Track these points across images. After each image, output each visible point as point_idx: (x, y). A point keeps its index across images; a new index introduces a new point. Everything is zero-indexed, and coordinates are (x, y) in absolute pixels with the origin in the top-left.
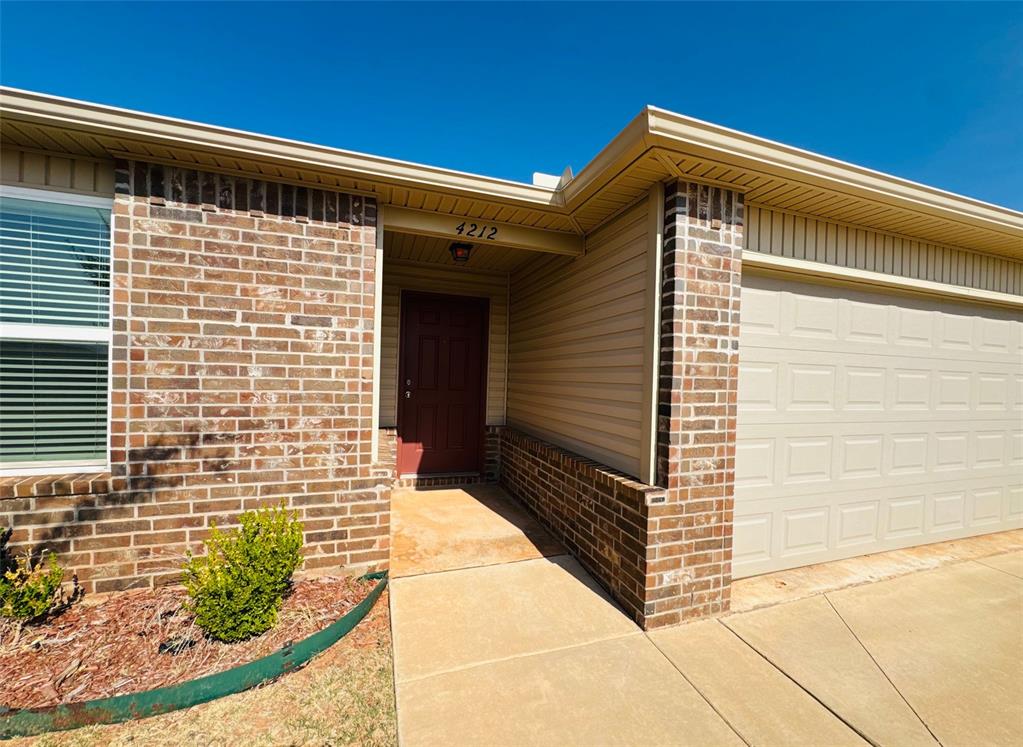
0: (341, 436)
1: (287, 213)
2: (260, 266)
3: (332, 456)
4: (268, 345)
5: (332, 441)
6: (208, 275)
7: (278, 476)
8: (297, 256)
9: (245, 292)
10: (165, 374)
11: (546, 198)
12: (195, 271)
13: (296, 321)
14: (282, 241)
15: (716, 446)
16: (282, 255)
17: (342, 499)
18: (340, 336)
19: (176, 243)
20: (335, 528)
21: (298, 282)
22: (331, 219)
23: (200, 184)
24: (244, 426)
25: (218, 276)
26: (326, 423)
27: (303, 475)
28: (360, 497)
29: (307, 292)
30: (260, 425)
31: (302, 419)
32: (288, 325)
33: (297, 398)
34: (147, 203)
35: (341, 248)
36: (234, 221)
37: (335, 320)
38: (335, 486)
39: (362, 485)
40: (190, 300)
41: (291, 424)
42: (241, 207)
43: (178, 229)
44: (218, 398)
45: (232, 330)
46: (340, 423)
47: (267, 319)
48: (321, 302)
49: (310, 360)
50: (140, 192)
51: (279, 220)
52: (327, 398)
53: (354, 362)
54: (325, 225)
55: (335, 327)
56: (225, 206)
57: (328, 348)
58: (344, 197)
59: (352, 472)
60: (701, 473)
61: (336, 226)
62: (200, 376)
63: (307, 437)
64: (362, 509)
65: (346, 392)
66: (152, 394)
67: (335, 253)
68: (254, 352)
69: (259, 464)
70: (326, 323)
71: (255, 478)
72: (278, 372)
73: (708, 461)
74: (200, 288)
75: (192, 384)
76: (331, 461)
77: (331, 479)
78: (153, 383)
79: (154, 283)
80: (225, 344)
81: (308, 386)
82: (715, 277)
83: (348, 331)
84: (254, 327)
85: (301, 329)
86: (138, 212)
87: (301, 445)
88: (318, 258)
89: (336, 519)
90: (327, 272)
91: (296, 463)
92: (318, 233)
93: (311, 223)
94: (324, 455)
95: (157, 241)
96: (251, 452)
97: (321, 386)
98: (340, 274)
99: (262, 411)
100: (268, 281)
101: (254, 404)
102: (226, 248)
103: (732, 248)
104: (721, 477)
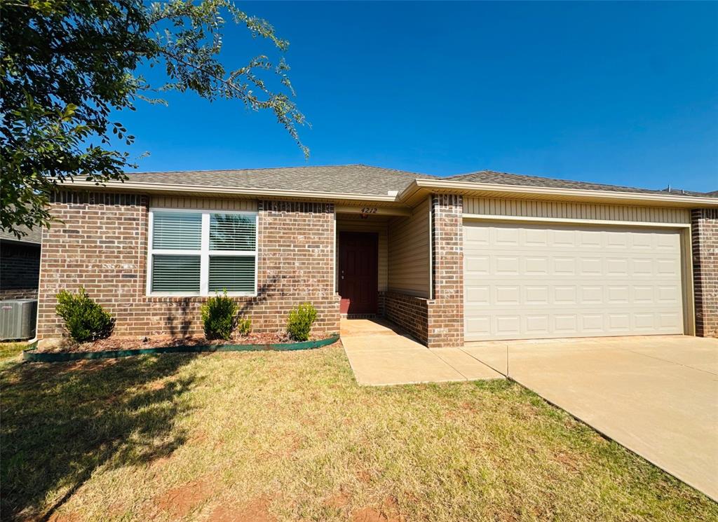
0: (324, 285)
1: (306, 212)
2: (298, 229)
3: (320, 292)
4: (301, 255)
6: (284, 233)
7: (304, 298)
8: (309, 225)
9: (294, 238)
10: (272, 265)
11: (393, 199)
12: (279, 233)
13: (309, 247)
14: (305, 221)
15: (455, 285)
16: (305, 225)
17: (324, 307)
18: (323, 251)
19: (275, 224)
20: (322, 318)
21: (309, 234)
22: (319, 212)
23: (281, 205)
24: (294, 281)
25: (286, 233)
26: (319, 281)
27: (312, 298)
28: (330, 307)
29: (312, 237)
30: (298, 281)
32: (307, 248)
33: (310, 272)
34: (267, 212)
35: (323, 222)
36: (290, 216)
37: (321, 246)
39: (330, 303)
40: (279, 241)
41: (308, 281)
42: (293, 211)
43: (276, 219)
44: (286, 272)
45: (290, 250)
46: (323, 281)
47: (300, 246)
48: (317, 240)
49: (314, 260)
50: (265, 210)
51: (304, 214)
52: (319, 272)
53: (327, 260)
55: (321, 248)
56: (288, 211)
57: (319, 255)
58: (323, 204)
59: (327, 298)
60: (449, 294)
61: (321, 214)
62: (281, 265)
63: (313, 285)
64: (331, 312)
65: (325, 270)
66: (268, 271)
67: (321, 223)
68: (296, 257)
69: (298, 294)
70: (318, 247)
71: (297, 299)
72: (304, 264)
73: (452, 290)
74: (281, 237)
75: (279, 268)
78: (269, 268)
79: (269, 237)
80: (288, 255)
81: (313, 268)
82: (451, 225)
83: (325, 249)
84: (296, 249)
85: (311, 249)
86: (265, 216)
87: (311, 288)
88: (316, 225)
89: (322, 314)
90: (318, 230)
91: (309, 294)
92: (315, 217)
93: (313, 214)
94: (318, 292)
95: (270, 224)
96: (296, 290)
97: (317, 268)
98: (323, 230)
99: (299, 277)
100: (300, 234)
101: (297, 274)
102: (288, 224)
103: (458, 214)
104: (457, 296)
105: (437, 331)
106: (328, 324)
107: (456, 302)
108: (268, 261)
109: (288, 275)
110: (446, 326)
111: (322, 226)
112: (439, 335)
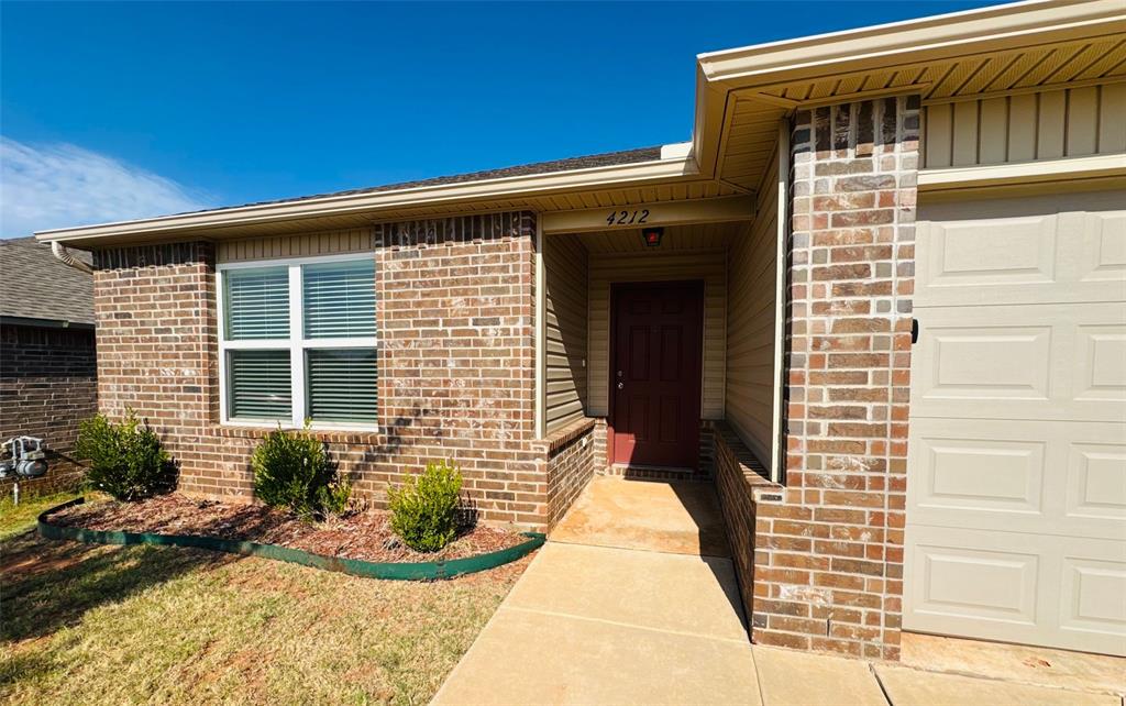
1: (468, 239)
2: (452, 283)
3: (502, 431)
4: (458, 343)
5: (502, 419)
6: (424, 295)
8: (475, 271)
15: (869, 441)
17: (511, 467)
18: (506, 331)
20: (506, 490)
22: (497, 237)
23: (417, 230)
24: (446, 404)
25: (428, 295)
26: (498, 404)
27: (483, 444)
28: (523, 467)
29: (482, 298)
30: (455, 404)
31: (482, 400)
32: (471, 327)
33: (477, 383)
34: (390, 251)
35: (506, 259)
36: (436, 252)
37: (502, 319)
38: (506, 456)
40: (415, 314)
41: (475, 403)
42: (440, 241)
43: (406, 264)
45: (438, 333)
46: (508, 404)
47: (457, 323)
48: (491, 305)
49: (486, 353)
50: (387, 245)
52: (498, 384)
53: (516, 353)
54: (493, 242)
55: (502, 325)
56: (431, 242)
57: (497, 343)
61: (500, 242)
64: (525, 478)
65: (511, 379)
66: (396, 380)
67: (501, 264)
68: (450, 349)
70: (496, 322)
72: (465, 363)
74: (419, 304)
75: (416, 373)
76: (501, 435)
77: (502, 449)
78: (398, 373)
79: (396, 305)
80: (434, 344)
81: (485, 374)
82: (864, 220)
83: (512, 327)
84: (449, 329)
85: (479, 328)
86: (387, 257)
87: (481, 420)
88: (489, 270)
89: (506, 483)
90: (495, 280)
91: (477, 434)
92: (488, 249)
94: (497, 430)
95: (397, 275)
96: (450, 423)
97: (493, 373)
99: (456, 393)
100: (456, 293)
101: (451, 388)
102: (432, 273)
103: (898, 173)
104: (878, 483)
105: (788, 592)
106: (519, 508)
107: (871, 501)
108: (394, 359)
109: (435, 389)
110: (826, 581)
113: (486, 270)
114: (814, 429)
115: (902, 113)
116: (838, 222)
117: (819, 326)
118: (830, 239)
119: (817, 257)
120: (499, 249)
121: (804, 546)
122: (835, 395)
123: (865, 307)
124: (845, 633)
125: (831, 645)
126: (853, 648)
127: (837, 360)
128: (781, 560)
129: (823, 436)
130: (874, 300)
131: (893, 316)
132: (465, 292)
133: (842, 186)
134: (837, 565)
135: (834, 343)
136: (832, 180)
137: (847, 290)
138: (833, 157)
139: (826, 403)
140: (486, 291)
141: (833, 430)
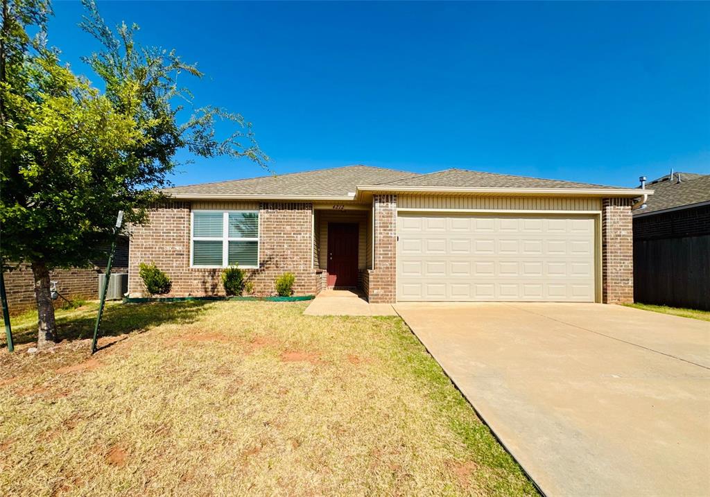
0: (304, 261)
1: (292, 209)
2: (286, 222)
4: (288, 240)
5: (302, 262)
7: (290, 270)
8: (294, 219)
9: (283, 228)
10: (269, 247)
11: (352, 198)
12: (274, 224)
13: (294, 234)
14: (291, 216)
15: (390, 259)
16: (291, 219)
17: (304, 277)
18: (304, 237)
19: (271, 219)
20: (303, 284)
21: (294, 225)
22: (301, 209)
23: (275, 205)
24: (284, 258)
25: (278, 225)
26: (301, 258)
27: (295, 270)
28: (308, 277)
29: (296, 227)
30: (287, 258)
31: (295, 257)
32: (292, 235)
33: (294, 252)
34: (265, 211)
35: (304, 216)
36: (281, 212)
37: (302, 233)
38: (303, 273)
39: (309, 273)
40: (273, 231)
41: (293, 258)
42: (283, 209)
43: (271, 215)
44: (278, 252)
45: (281, 237)
46: (304, 258)
47: (288, 234)
48: (299, 229)
49: (297, 243)
50: (264, 209)
51: (290, 211)
52: (301, 252)
53: (307, 243)
54: (300, 211)
55: (302, 235)
56: (279, 209)
58: (304, 204)
59: (307, 270)
60: (385, 266)
61: (302, 211)
62: (275, 247)
63: (296, 261)
64: (309, 280)
65: (305, 251)
66: (266, 251)
67: (302, 217)
68: (285, 242)
69: (287, 267)
70: (300, 234)
71: (286, 271)
72: (290, 246)
73: (387, 263)
74: (275, 228)
75: (274, 249)
76: (302, 267)
77: (302, 272)
78: (266, 249)
79: (267, 228)
80: (280, 240)
81: (297, 249)
82: (387, 217)
84: (285, 236)
85: (295, 236)
86: (264, 213)
87: (295, 263)
89: (303, 282)
90: (300, 222)
91: (294, 267)
92: (298, 213)
94: (300, 266)
95: (267, 219)
96: (285, 264)
97: (299, 249)
98: (303, 222)
99: (287, 255)
100: (288, 225)
101: (286, 253)
102: (280, 219)
103: (393, 209)
104: (391, 268)
105: (375, 291)
106: (307, 289)
107: (390, 272)
108: (266, 244)
109: (280, 254)
110: (382, 288)
111: (304, 219)
112: (377, 295)
113: (297, 219)
114: (380, 258)
115: (393, 198)
116: (383, 217)
117: (380, 237)
118: (382, 220)
119: (380, 223)
120: (301, 213)
121: (378, 282)
122: (383, 251)
123: (388, 234)
124: (386, 299)
125: (384, 302)
126: (388, 302)
127: (384, 244)
128: (374, 285)
129: (381, 259)
130: (390, 232)
131: (393, 235)
132: (290, 225)
133: (384, 210)
134: (385, 285)
135: (383, 240)
136: (382, 209)
137: (385, 230)
138: (382, 204)
139: (382, 252)
140: (298, 225)
141: (383, 257)
